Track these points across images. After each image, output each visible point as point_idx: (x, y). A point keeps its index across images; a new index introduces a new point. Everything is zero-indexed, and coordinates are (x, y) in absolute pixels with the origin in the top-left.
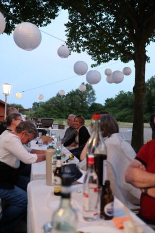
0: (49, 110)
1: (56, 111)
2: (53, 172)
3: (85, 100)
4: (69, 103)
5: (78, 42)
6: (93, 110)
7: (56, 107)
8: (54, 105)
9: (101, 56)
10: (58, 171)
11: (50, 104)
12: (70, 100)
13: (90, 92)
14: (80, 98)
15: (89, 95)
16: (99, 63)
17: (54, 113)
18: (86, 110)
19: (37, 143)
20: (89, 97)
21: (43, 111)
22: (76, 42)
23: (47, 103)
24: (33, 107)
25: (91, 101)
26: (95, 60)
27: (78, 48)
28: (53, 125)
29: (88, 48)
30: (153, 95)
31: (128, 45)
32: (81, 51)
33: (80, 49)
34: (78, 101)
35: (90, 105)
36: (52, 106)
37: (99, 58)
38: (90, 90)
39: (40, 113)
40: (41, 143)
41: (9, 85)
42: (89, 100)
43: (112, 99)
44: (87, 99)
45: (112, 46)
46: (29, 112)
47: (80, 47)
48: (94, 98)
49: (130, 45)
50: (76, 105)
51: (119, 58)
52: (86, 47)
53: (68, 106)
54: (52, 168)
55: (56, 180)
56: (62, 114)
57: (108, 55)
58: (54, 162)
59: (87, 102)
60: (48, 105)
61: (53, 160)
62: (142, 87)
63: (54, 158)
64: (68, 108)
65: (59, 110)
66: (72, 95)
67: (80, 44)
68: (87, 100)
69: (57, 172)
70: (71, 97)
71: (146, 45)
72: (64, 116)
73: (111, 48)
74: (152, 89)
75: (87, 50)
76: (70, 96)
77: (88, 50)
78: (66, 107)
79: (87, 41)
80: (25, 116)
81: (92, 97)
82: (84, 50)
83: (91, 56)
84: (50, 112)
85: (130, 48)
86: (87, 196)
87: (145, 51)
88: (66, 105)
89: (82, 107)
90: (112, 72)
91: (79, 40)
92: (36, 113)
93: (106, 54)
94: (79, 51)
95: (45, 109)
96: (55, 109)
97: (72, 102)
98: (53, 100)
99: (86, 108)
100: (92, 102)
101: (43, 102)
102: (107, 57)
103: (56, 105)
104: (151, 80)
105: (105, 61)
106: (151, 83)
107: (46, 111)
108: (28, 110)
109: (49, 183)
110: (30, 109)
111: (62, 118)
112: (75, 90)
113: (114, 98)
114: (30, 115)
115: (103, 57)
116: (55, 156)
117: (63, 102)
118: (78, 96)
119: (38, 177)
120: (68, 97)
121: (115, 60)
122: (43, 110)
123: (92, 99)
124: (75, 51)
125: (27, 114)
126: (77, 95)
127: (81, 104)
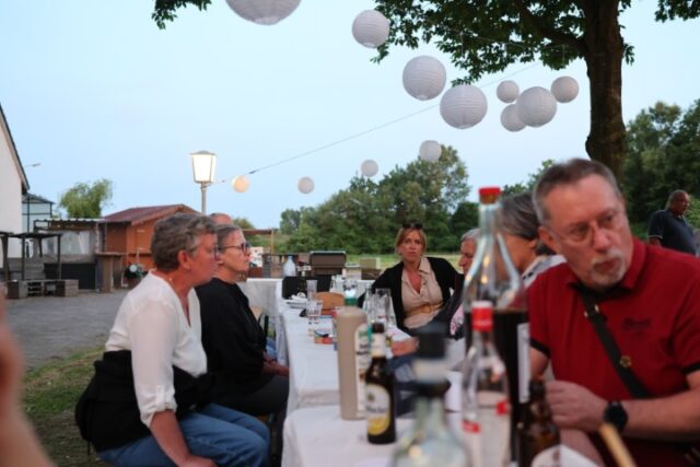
0: (331, 230)
1: (352, 233)
2: (361, 376)
3: (437, 194)
4: (387, 206)
5: (408, 17)
6: (462, 224)
7: (351, 222)
8: (344, 216)
9: (480, 52)
10: (376, 367)
11: (332, 213)
12: (390, 197)
13: (450, 170)
14: (420, 189)
15: (449, 180)
16: (476, 74)
17: (346, 238)
18: (443, 226)
19: (303, 314)
20: (449, 184)
21: (313, 236)
22: (403, 15)
23: (323, 210)
24: (282, 223)
25: (457, 196)
26: (464, 66)
27: (408, 33)
28: (344, 271)
29: (439, 32)
30: (646, 168)
31: (562, 14)
32: (421, 42)
33: (414, 34)
34: (416, 198)
35: (452, 211)
36: (340, 219)
37: (473, 58)
38: (451, 165)
39: (303, 242)
40: (316, 312)
41: (209, 157)
42: (448, 194)
43: (518, 186)
44: (444, 191)
45: (513, 20)
46: (272, 239)
47: (416, 28)
48: (464, 185)
49: (570, 13)
50: (412, 212)
51: (537, 55)
52: (433, 29)
53: (387, 217)
54: (358, 367)
55: (371, 398)
56: (370, 240)
57: (503, 48)
58: (362, 346)
59: (442, 201)
60: (326, 216)
61: (359, 342)
62: (613, 137)
63: (361, 335)
64: (387, 223)
65: (360, 228)
66: (397, 181)
67: (415, 22)
68: (443, 196)
69: (375, 374)
70: (393, 189)
71: (620, 7)
72: (375, 247)
73: (509, 27)
74: (642, 150)
75: (436, 38)
76: (390, 186)
77: (441, 38)
78: (380, 218)
79: (435, 10)
80: (260, 250)
81: (456, 185)
82: (428, 38)
83: (449, 55)
84: (335, 236)
85: (569, 21)
86: (476, 428)
87: (617, 27)
88: (381, 213)
89: (429, 215)
90: (521, 91)
91: (410, 8)
92: (293, 242)
93: (495, 45)
94: (413, 43)
95: (319, 227)
96: (350, 227)
97: (398, 201)
98: (339, 201)
99: (442, 220)
100: (459, 201)
101: (311, 209)
102: (500, 53)
103: (351, 213)
104: (638, 121)
105: (493, 68)
106: (641, 132)
107: (321, 235)
108: (268, 233)
109: (349, 413)
110: (276, 230)
111: (370, 251)
112: (405, 167)
113: (524, 184)
114: (276, 248)
115: (489, 56)
116: (364, 328)
117: (370, 204)
118: (415, 184)
119: (313, 401)
120: (385, 189)
121: (524, 60)
122: (312, 230)
123: (457, 190)
124: (402, 42)
125: (265, 245)
126: (413, 179)
127: (424, 206)
